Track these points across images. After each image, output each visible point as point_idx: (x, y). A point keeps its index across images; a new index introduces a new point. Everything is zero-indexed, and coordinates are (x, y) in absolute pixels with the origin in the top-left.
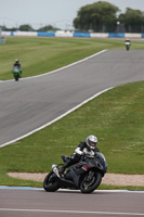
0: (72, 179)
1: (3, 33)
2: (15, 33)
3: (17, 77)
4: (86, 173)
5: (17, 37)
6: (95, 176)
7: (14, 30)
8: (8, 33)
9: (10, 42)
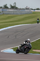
0: (22, 50)
1: (32, 11)
2: (35, 11)
3: (38, 22)
4: (26, 49)
5: (36, 12)
6: (28, 49)
7: (35, 10)
8: (33, 11)
9: (34, 13)
